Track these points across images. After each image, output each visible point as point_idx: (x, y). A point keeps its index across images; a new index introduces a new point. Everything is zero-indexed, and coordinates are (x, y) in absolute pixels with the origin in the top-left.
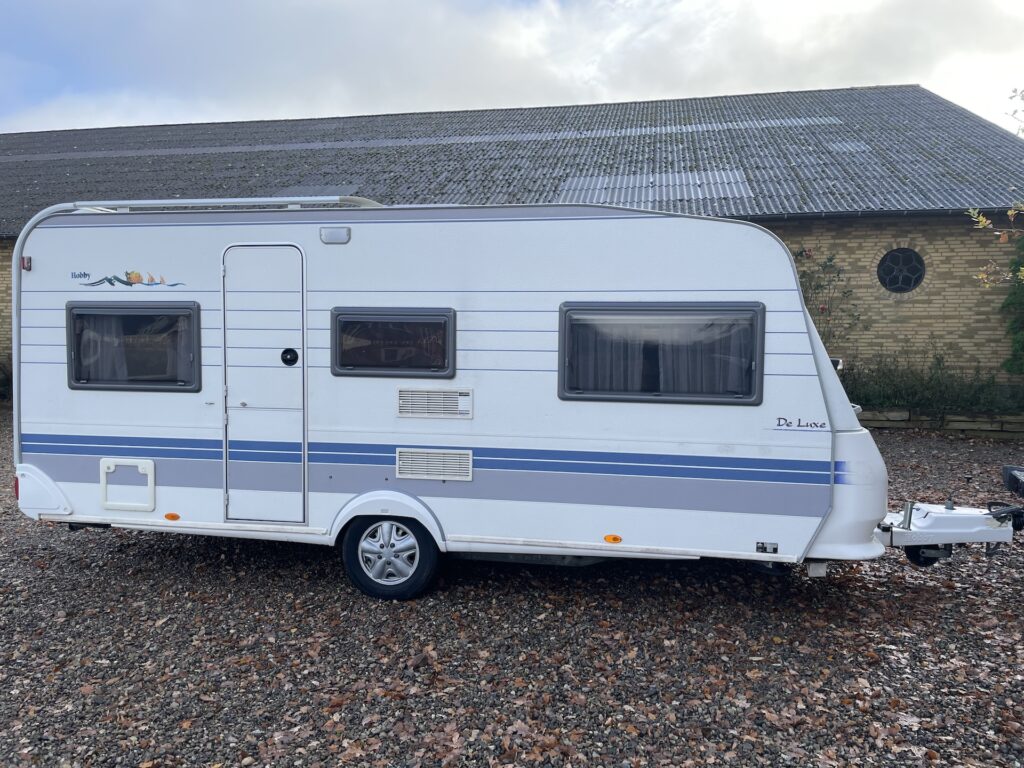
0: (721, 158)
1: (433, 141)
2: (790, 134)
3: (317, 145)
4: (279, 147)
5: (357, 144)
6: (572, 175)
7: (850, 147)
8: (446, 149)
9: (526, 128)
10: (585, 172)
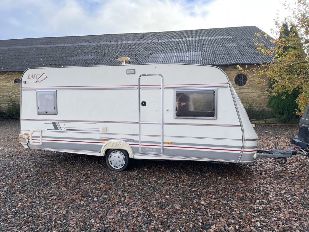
0: (195, 48)
1: (117, 43)
2: (216, 41)
3: (83, 44)
4: (72, 45)
5: (95, 44)
6: (154, 53)
7: (231, 45)
8: (120, 45)
9: (144, 39)
10: (158, 52)
